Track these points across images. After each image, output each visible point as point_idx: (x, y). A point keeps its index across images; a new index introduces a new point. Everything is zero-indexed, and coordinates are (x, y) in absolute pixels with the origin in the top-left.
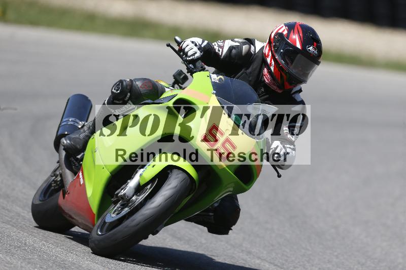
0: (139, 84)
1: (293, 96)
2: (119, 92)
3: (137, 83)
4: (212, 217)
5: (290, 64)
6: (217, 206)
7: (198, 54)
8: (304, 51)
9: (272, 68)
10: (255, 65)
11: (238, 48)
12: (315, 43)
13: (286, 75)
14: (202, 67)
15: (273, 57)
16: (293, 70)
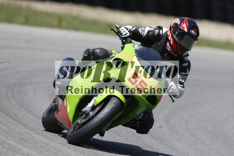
0: (98, 51)
1: (184, 58)
2: (87, 55)
3: (97, 51)
4: (139, 124)
5: (181, 40)
6: (141, 118)
7: (128, 34)
8: (189, 33)
9: (172, 42)
10: (163, 41)
11: (153, 32)
12: (195, 29)
13: (179, 46)
14: (130, 41)
15: (172, 36)
16: (183, 43)
